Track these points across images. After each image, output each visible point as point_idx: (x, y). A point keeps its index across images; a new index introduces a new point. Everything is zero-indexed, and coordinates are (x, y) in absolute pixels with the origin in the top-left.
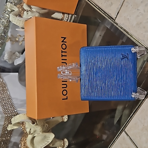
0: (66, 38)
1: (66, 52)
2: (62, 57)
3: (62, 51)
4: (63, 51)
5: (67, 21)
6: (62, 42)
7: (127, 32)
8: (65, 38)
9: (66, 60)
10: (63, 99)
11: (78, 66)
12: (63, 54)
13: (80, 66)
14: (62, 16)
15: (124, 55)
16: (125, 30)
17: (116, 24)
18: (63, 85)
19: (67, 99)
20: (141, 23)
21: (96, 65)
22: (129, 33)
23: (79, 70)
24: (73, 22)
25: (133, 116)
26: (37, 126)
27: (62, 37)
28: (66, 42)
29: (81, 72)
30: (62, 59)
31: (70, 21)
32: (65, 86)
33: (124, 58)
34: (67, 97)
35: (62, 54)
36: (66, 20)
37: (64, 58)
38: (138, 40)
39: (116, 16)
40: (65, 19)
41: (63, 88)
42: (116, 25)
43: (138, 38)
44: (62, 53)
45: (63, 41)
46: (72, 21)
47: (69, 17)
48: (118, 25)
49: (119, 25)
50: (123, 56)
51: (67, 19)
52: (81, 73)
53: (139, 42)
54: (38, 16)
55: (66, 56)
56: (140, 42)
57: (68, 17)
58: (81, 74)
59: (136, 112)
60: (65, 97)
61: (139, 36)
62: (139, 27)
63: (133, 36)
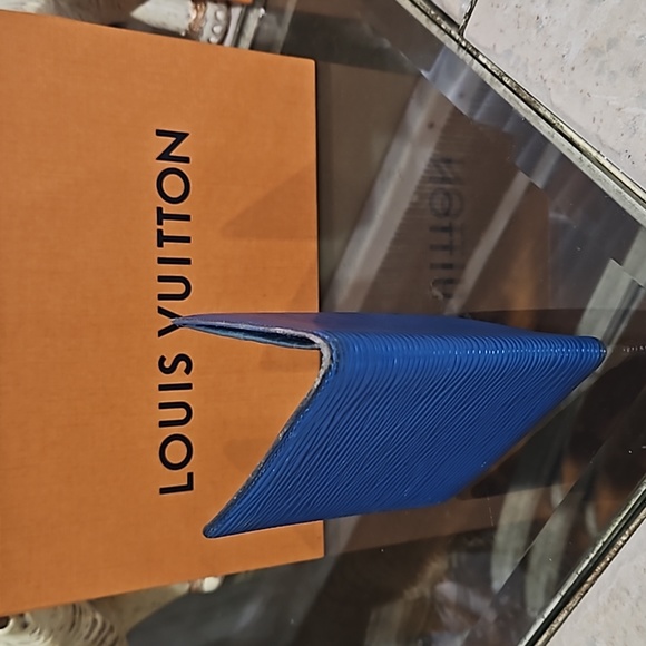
0: (186, 135)
1: (187, 218)
2: (160, 245)
3: (159, 210)
4: (168, 208)
5: (221, 42)
6: (160, 158)
8: (180, 137)
9: (187, 262)
10: (163, 491)
12: (170, 228)
14: (194, 16)
16: (518, 86)
17: (468, 55)
18: (162, 406)
19: (189, 487)
20: (612, 44)
22: (541, 110)
24: (252, 47)
25: (560, 619)
26: (26, 637)
27: (159, 133)
28: (186, 160)
30: (161, 261)
31: (236, 44)
32: (181, 414)
34: (190, 476)
35: (160, 232)
36: (214, 40)
37: (171, 250)
38: (594, 154)
39: (467, 8)
40: (210, 32)
41: (163, 424)
42: (472, 63)
43: (598, 136)
44: (160, 223)
45: (165, 156)
46: (245, 43)
47: (228, 19)
48: (480, 57)
49: (484, 61)
51: (218, 29)
53: (603, 161)
54: (39, 9)
55: (187, 240)
56: (607, 165)
57: (224, 23)
59: (577, 597)
60: (179, 478)
61: (599, 127)
62: (600, 72)
63: (565, 128)
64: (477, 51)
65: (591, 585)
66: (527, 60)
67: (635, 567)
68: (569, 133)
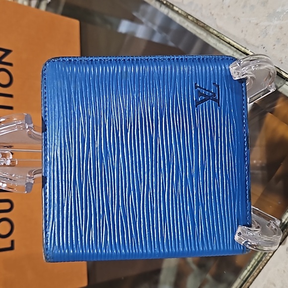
1: (11, 96)
4: (1, 90)
7: (205, 27)
8: (8, 52)
11: (34, 128)
12: (1, 101)
13: (44, 130)
15: (205, 89)
19: (12, 248)
21: (105, 125)
23: (40, 144)
28: (10, 64)
29: (45, 150)
32: (7, 206)
33: (205, 100)
34: (12, 242)
37: (2, 113)
38: (243, 49)
43: (245, 40)
48: (175, 8)
49: (177, 9)
50: (199, 94)
52: (46, 155)
53: (248, 52)
55: (11, 108)
58: (46, 160)
61: (245, 35)
62: (244, 6)
63: (225, 38)
64: (173, 5)
65: (251, 284)
66: (202, 5)
67: (278, 270)
68: (228, 40)
